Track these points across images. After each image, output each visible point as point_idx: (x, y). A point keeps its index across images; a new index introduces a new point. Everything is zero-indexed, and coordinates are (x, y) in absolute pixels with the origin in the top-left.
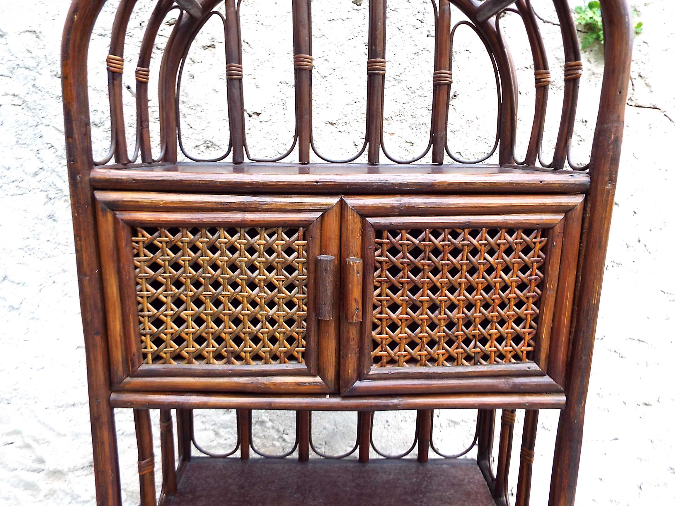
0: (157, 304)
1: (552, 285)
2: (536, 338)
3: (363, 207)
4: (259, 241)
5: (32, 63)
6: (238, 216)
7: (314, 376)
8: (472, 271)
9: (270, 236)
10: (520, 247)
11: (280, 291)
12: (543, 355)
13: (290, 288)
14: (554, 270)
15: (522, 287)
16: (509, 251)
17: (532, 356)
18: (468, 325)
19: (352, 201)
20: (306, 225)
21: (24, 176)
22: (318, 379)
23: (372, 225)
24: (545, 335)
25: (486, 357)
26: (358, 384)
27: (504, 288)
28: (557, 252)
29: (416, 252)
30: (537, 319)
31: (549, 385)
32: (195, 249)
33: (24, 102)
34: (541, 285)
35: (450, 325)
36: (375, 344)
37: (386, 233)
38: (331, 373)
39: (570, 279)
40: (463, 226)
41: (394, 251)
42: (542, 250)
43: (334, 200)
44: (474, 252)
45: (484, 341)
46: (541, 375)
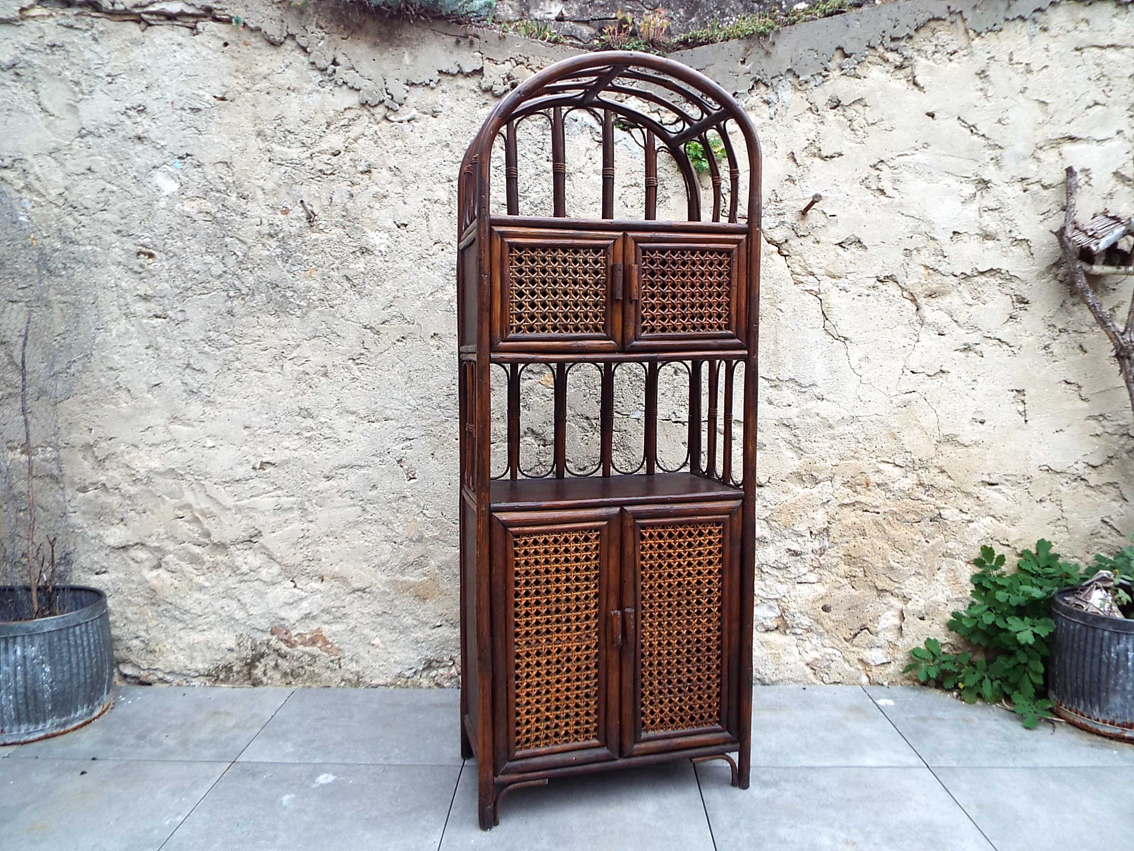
0: (521, 294)
1: (735, 282)
2: (729, 316)
3: (636, 237)
4: (580, 257)
5: (223, 188)
6: (569, 241)
7: (609, 340)
8: (693, 275)
9: (586, 253)
10: (716, 262)
11: (591, 287)
12: (734, 325)
13: (596, 285)
14: (735, 275)
15: (719, 285)
16: (711, 264)
17: (728, 327)
18: (692, 307)
19: (630, 234)
20: (605, 247)
21: (210, 279)
22: (612, 342)
23: (641, 247)
24: (733, 313)
25: (703, 327)
26: (635, 343)
27: (710, 286)
28: (735, 265)
29: (664, 263)
30: (728, 304)
31: (738, 344)
32: (544, 261)
33: (215, 218)
34: (729, 284)
35: (683, 307)
36: (643, 319)
37: (647, 252)
38: (619, 337)
39: (743, 280)
40: (687, 249)
41: (652, 262)
42: (728, 264)
43: (621, 234)
44: (694, 264)
45: (701, 318)
46: (734, 338)
